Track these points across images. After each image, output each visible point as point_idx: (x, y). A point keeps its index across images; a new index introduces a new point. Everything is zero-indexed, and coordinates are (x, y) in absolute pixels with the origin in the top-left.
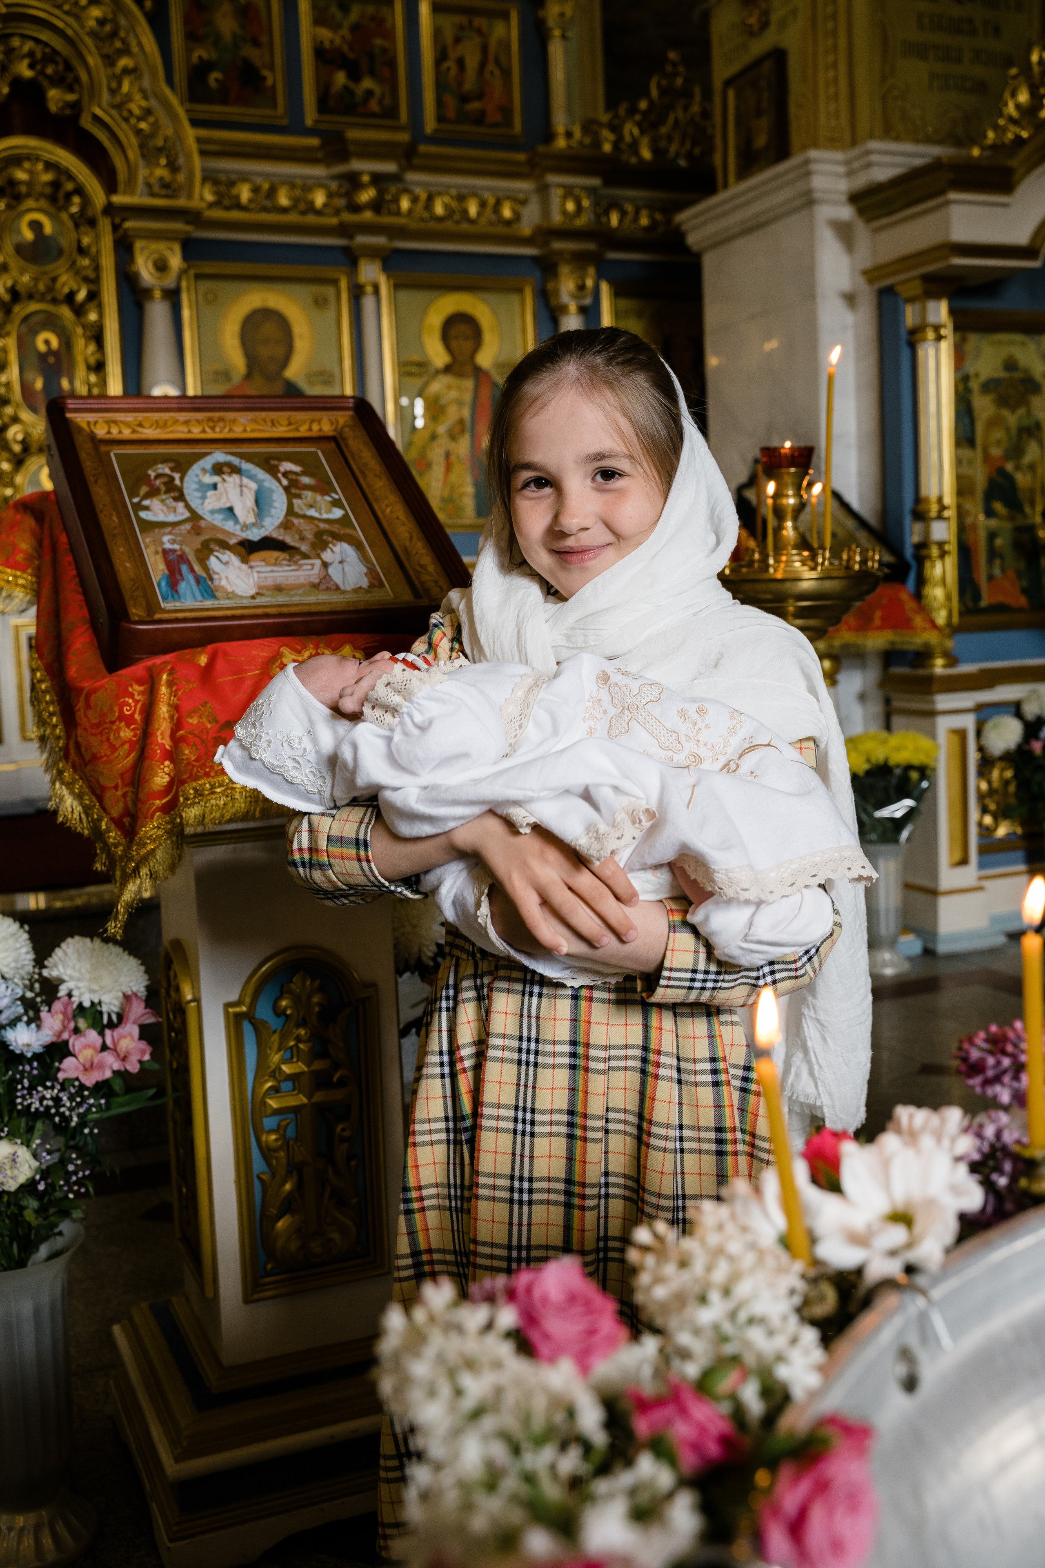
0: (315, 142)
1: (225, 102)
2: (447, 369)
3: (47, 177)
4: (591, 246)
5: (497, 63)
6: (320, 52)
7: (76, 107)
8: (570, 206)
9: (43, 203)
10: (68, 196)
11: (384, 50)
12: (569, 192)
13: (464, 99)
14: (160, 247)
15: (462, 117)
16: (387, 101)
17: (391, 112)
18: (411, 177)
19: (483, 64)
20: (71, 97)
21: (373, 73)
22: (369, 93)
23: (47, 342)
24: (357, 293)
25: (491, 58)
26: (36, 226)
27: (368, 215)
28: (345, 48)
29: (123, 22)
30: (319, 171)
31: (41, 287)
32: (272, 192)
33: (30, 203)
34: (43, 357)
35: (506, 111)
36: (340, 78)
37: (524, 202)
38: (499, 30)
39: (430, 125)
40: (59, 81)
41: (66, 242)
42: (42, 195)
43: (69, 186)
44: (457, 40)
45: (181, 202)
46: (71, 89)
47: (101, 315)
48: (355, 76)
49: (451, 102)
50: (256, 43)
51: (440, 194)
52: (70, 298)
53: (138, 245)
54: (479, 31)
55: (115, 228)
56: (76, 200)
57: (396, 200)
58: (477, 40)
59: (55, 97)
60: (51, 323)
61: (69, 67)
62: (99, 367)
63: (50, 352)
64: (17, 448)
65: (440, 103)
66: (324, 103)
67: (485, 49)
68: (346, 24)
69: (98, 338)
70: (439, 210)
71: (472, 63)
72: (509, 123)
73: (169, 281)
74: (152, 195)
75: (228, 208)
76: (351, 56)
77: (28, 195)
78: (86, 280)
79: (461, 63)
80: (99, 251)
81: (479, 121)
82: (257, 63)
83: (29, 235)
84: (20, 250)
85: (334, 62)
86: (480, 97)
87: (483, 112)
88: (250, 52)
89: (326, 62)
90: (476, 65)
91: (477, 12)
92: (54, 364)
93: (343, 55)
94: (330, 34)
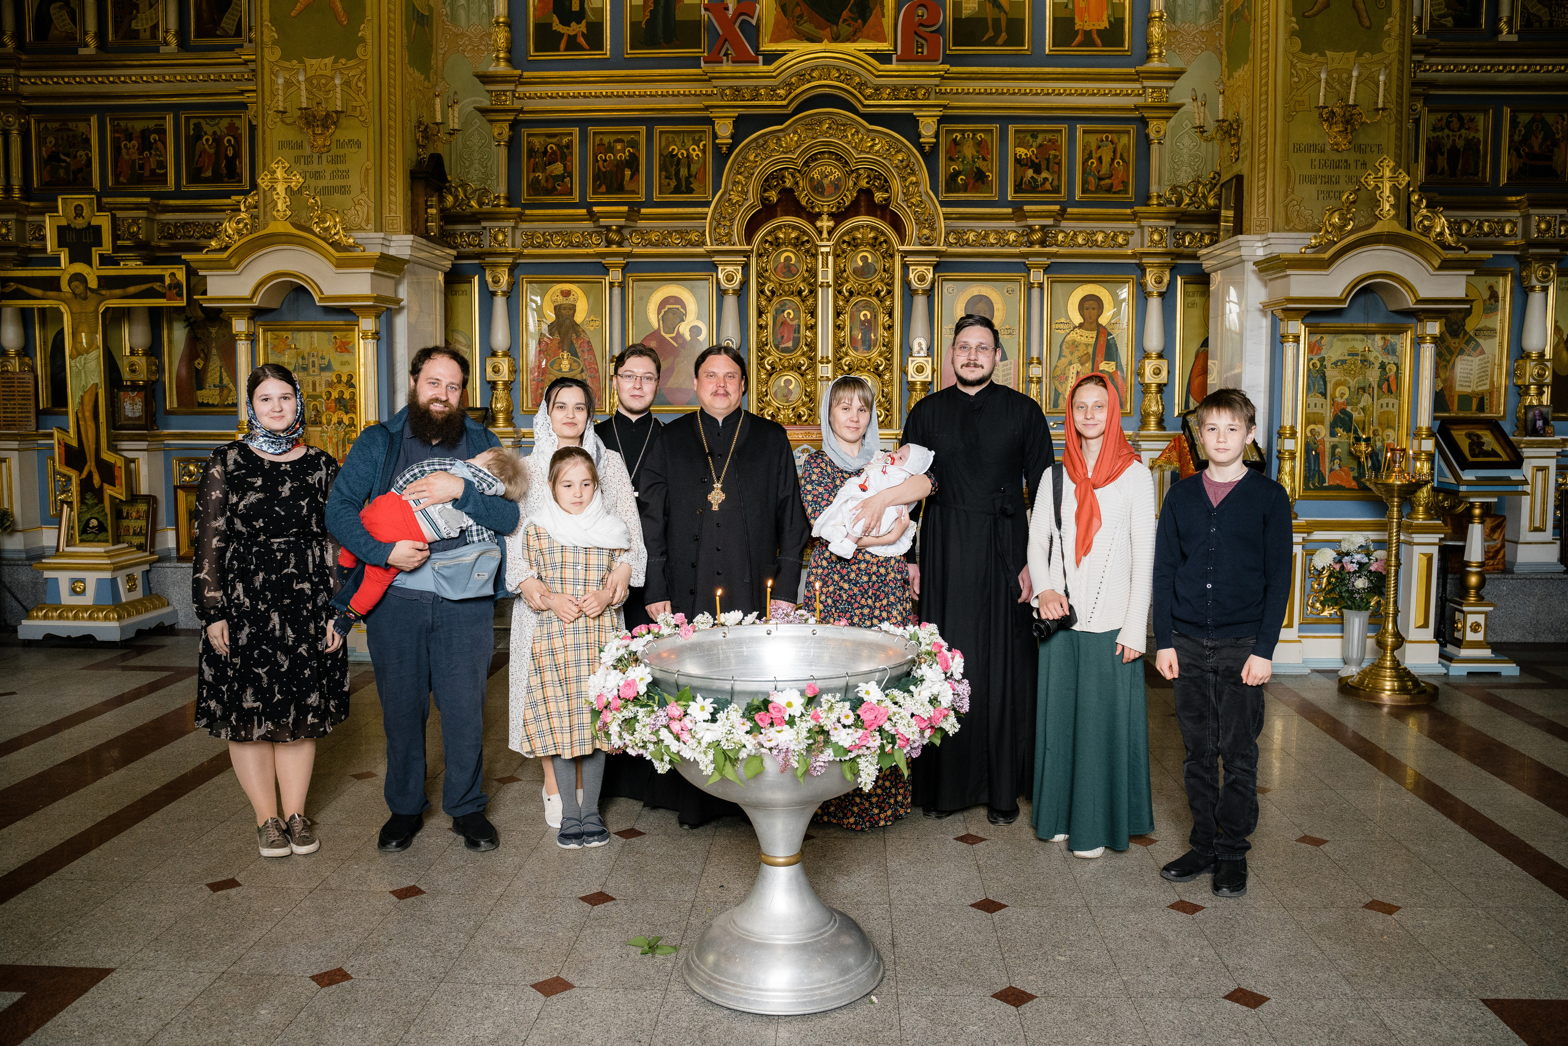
0: (1010, 210)
1: (965, 191)
2: (1081, 326)
3: (872, 235)
4: (1168, 260)
5: (1122, 158)
6: (1018, 161)
7: (888, 200)
8: (1156, 237)
9: (868, 248)
10: (881, 243)
11: (1056, 156)
12: (1156, 229)
13: (1100, 179)
14: (923, 268)
15: (1099, 189)
16: (1055, 183)
17: (1057, 190)
18: (1064, 223)
19: (1113, 160)
20: (886, 195)
21: (1048, 169)
22: (1046, 179)
23: (865, 315)
24: (1030, 286)
25: (1119, 155)
26: (864, 259)
27: (1037, 248)
28: (1033, 157)
29: (913, 160)
30: (1012, 224)
31: (864, 288)
32: (987, 235)
33: (862, 248)
34: (862, 323)
35: (1125, 183)
36: (1030, 173)
37: (1132, 234)
38: (1124, 139)
39: (1078, 195)
40: (879, 189)
41: (879, 266)
42: (868, 244)
43: (882, 239)
45: (934, 248)
46: (887, 191)
47: (893, 302)
48: (1038, 171)
49: (1092, 180)
50: (984, 159)
51: (1080, 232)
52: (878, 293)
53: (911, 268)
54: (1111, 141)
55: (903, 257)
56: (885, 245)
57: (1056, 235)
58: (1111, 146)
59: (879, 196)
60: (868, 306)
61: (886, 181)
62: (890, 327)
63: (869, 321)
64: (846, 368)
65: (1085, 182)
66: (1018, 189)
67: (1115, 152)
68: (1034, 144)
69: (891, 315)
70: (1080, 240)
71: (1106, 160)
72: (1126, 191)
73: (926, 285)
74: (922, 244)
75: (962, 246)
76: (1037, 161)
77: (861, 244)
78: (887, 284)
79: (1100, 159)
80: (894, 271)
81: (1109, 190)
82: (984, 169)
83: (861, 264)
84: (855, 271)
85: (1026, 165)
86: (1110, 177)
87: (1112, 185)
88: (980, 164)
89: (1022, 166)
90: (1109, 159)
91: (1111, 132)
92: (868, 326)
93: (1032, 161)
94: (1026, 151)
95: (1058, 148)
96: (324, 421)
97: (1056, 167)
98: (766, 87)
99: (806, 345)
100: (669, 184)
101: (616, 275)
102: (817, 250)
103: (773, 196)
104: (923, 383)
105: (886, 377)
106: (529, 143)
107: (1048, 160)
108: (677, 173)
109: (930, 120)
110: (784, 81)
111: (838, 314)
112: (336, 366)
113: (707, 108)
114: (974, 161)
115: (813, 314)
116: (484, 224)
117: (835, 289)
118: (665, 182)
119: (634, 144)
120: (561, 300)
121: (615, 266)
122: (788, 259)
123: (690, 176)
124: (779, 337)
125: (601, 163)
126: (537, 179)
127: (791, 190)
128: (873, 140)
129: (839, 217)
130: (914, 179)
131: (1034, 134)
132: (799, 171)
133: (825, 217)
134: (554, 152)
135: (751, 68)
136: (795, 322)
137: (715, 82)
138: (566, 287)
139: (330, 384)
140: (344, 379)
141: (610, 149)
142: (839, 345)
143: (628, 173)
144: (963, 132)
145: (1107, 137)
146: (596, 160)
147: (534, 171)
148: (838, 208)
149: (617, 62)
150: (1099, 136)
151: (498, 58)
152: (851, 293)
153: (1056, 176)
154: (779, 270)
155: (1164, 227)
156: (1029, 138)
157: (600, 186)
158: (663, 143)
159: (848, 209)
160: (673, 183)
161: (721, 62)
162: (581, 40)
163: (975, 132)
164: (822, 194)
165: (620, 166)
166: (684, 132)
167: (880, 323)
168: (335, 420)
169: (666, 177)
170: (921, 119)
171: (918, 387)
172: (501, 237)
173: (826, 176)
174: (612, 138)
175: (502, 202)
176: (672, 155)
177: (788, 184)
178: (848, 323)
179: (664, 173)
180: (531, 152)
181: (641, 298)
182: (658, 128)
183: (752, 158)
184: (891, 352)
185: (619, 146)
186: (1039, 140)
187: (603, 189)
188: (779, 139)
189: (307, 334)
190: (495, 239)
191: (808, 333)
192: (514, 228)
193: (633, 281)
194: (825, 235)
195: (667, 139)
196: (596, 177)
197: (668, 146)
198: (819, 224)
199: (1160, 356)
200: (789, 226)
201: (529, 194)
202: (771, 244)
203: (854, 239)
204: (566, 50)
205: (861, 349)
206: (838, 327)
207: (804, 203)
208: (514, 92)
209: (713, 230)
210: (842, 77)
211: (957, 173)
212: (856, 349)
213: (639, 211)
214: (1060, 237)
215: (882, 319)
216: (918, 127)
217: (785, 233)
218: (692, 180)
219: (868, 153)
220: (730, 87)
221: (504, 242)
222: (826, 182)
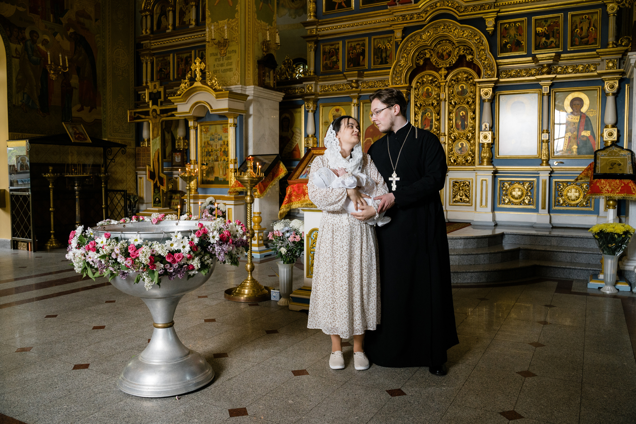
0: (531, 58)
1: (511, 51)
2: (571, 113)
3: (465, 76)
5: (594, 26)
6: (537, 34)
7: (472, 59)
8: (611, 65)
9: (464, 82)
10: (470, 79)
11: (557, 30)
12: (610, 60)
13: (582, 38)
14: (487, 89)
15: (580, 44)
16: (557, 43)
17: (558, 46)
18: (560, 62)
19: (589, 28)
20: (471, 57)
21: (553, 37)
22: (552, 42)
23: (462, 113)
25: (592, 25)
26: (462, 87)
27: (546, 76)
28: (546, 32)
29: (482, 39)
31: (462, 101)
32: (521, 71)
34: (461, 117)
35: (595, 39)
36: (544, 39)
37: (598, 64)
38: (595, 16)
39: (568, 48)
40: (468, 54)
41: (469, 90)
42: (464, 80)
43: (470, 77)
44: (581, 22)
45: (492, 79)
46: (472, 55)
47: (475, 106)
48: (548, 38)
50: (520, 35)
51: (570, 66)
52: (468, 103)
53: (482, 90)
54: (588, 19)
57: (556, 68)
58: (588, 21)
59: (469, 57)
60: (464, 109)
61: (471, 50)
62: (474, 119)
63: (463, 116)
65: (573, 41)
66: (537, 48)
67: (590, 24)
68: (546, 25)
69: (474, 113)
70: (569, 70)
72: (596, 43)
73: (489, 97)
74: (488, 78)
75: (508, 78)
76: (547, 33)
77: (460, 80)
78: (473, 98)
79: (582, 29)
80: (476, 92)
81: (587, 43)
82: (520, 40)
83: (460, 89)
84: (458, 93)
85: (542, 36)
86: (587, 37)
87: (588, 41)
88: (519, 38)
89: (539, 36)
90: (587, 28)
91: (587, 14)
92: (464, 119)
93: (545, 33)
94: (541, 29)
95: (558, 26)
96: (219, 160)
97: (558, 35)
98: (416, 13)
99: (436, 128)
100: (378, 61)
101: (355, 101)
102: (440, 84)
103: (421, 62)
104: (488, 144)
105: (472, 142)
106: (323, 49)
107: (553, 32)
108: (381, 55)
109: (491, 19)
110: (424, 10)
111: (450, 113)
112: (223, 138)
113: (391, 26)
114: (515, 37)
115: (439, 114)
116: (304, 83)
117: (448, 102)
118: (376, 60)
119: (364, 45)
120: (335, 113)
121: (354, 97)
122: (428, 89)
123: (386, 56)
124: (424, 124)
125: (351, 54)
126: (326, 64)
127: (429, 59)
128: (463, 31)
129: (449, 69)
130: (483, 48)
131: (546, 20)
132: (432, 50)
133: (443, 69)
134: (333, 52)
135: (409, 5)
136: (431, 118)
137: (395, 14)
138: (338, 107)
139: (221, 145)
140: (226, 143)
141: (354, 48)
142: (450, 127)
143: (361, 57)
144: (509, 23)
145: (586, 17)
146: (349, 53)
147: (325, 60)
148: (450, 65)
149: (358, 10)
150: (581, 17)
151: (310, 15)
152: (455, 103)
153: (557, 40)
154: (424, 95)
155: (615, 59)
156: (543, 22)
157: (351, 64)
158: (376, 43)
159: (454, 65)
160: (380, 60)
161: (396, 4)
162: (344, 4)
163: (515, 23)
164: (443, 59)
165: (359, 55)
166: (384, 38)
167: (469, 117)
168: (223, 159)
169: (377, 58)
170: (486, 19)
171: (486, 146)
172: (310, 88)
173: (445, 51)
174: (355, 43)
175: (312, 74)
176: (379, 48)
177: (428, 56)
178: (454, 117)
179: (376, 56)
180: (324, 53)
181: (367, 111)
182: (373, 38)
183: (409, 45)
184: (475, 130)
185: (358, 47)
186: (549, 23)
187: (352, 65)
188: (421, 36)
189: (214, 126)
190: (308, 89)
191: (436, 123)
192: (316, 85)
193: (363, 103)
194: (443, 77)
195: (377, 41)
196: (349, 60)
197: (377, 45)
198: (440, 72)
199: (613, 126)
200: (428, 74)
201: (323, 70)
202: (420, 83)
203: (457, 78)
204: (338, 9)
205: (460, 129)
206: (450, 119)
207: (434, 64)
208: (317, 29)
209: (393, 78)
210: (450, 5)
211: (507, 43)
212: (458, 129)
213: (364, 73)
214: (559, 70)
215: (470, 114)
216: (485, 23)
217: (426, 78)
218: (387, 58)
219: (461, 38)
220: (401, 16)
221: (311, 90)
222: (445, 53)
